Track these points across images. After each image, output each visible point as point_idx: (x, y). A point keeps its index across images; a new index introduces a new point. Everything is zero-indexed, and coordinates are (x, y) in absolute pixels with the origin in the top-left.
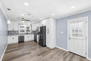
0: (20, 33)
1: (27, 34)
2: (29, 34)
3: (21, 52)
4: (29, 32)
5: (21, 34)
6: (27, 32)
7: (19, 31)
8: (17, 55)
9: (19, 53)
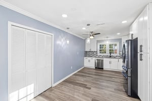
0: (99, 54)
1: (110, 57)
2: (115, 58)
3: (82, 80)
4: (116, 53)
5: (101, 57)
6: (110, 53)
7: (99, 52)
8: (77, 82)
9: (81, 81)
